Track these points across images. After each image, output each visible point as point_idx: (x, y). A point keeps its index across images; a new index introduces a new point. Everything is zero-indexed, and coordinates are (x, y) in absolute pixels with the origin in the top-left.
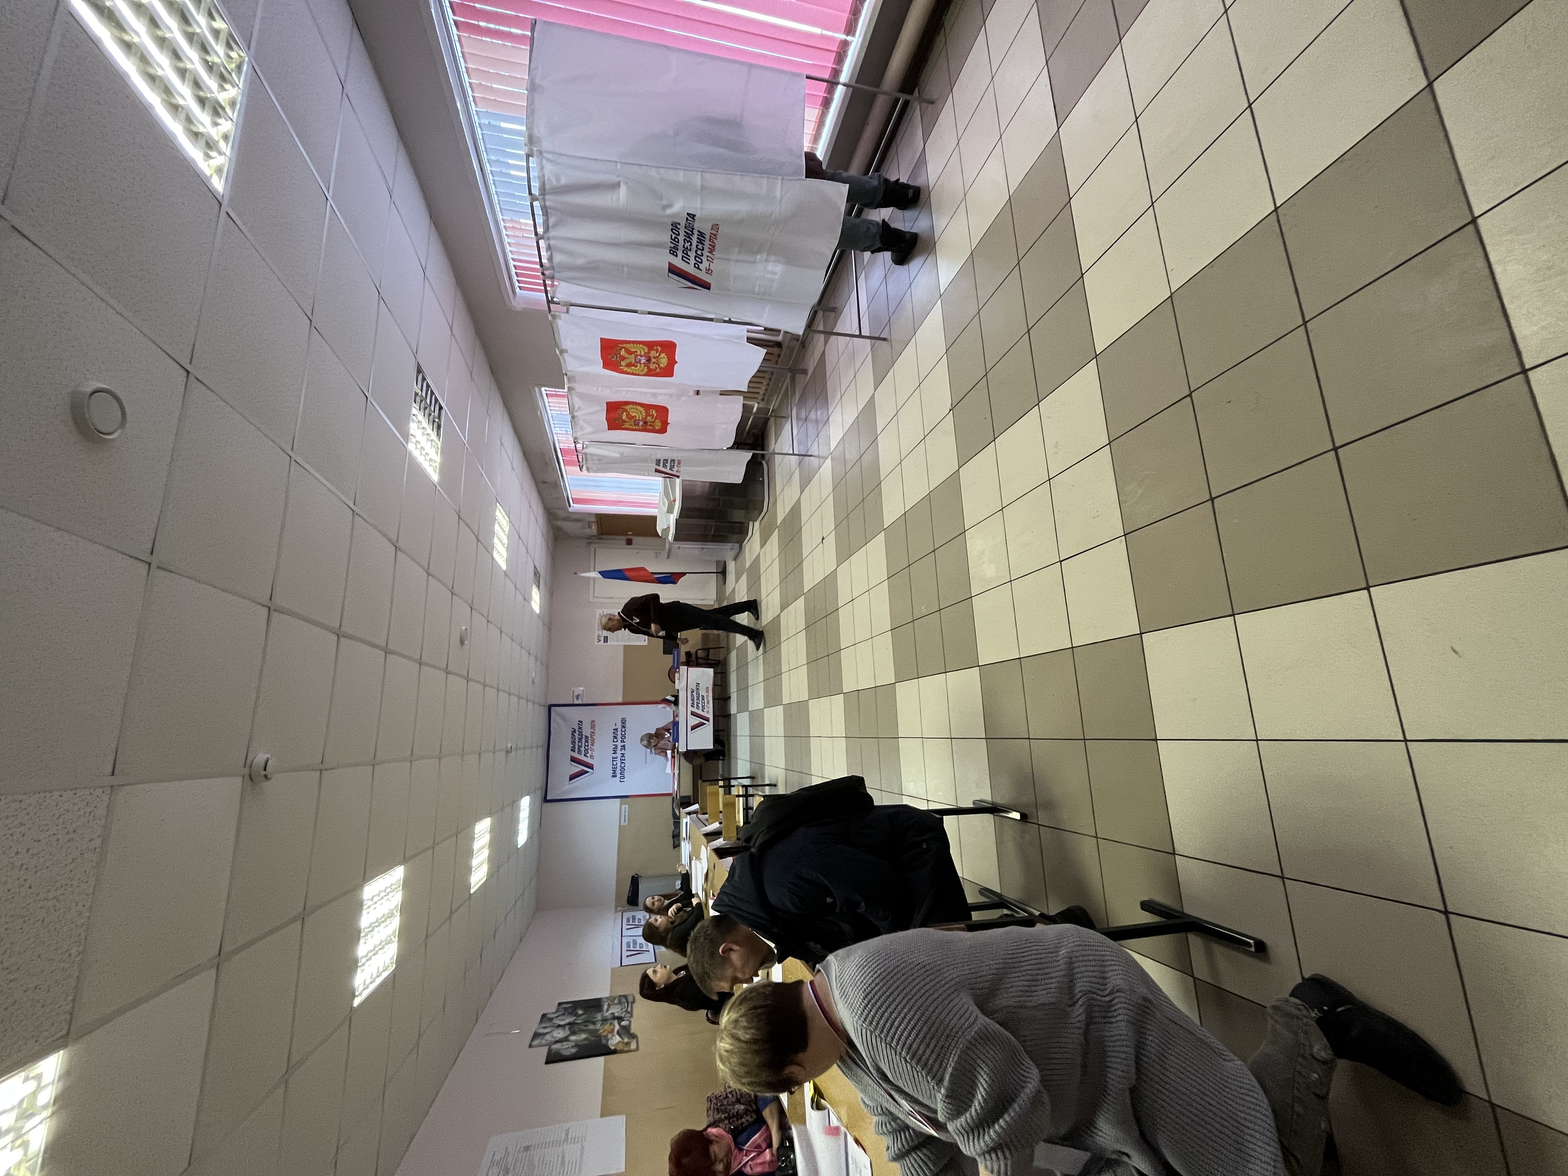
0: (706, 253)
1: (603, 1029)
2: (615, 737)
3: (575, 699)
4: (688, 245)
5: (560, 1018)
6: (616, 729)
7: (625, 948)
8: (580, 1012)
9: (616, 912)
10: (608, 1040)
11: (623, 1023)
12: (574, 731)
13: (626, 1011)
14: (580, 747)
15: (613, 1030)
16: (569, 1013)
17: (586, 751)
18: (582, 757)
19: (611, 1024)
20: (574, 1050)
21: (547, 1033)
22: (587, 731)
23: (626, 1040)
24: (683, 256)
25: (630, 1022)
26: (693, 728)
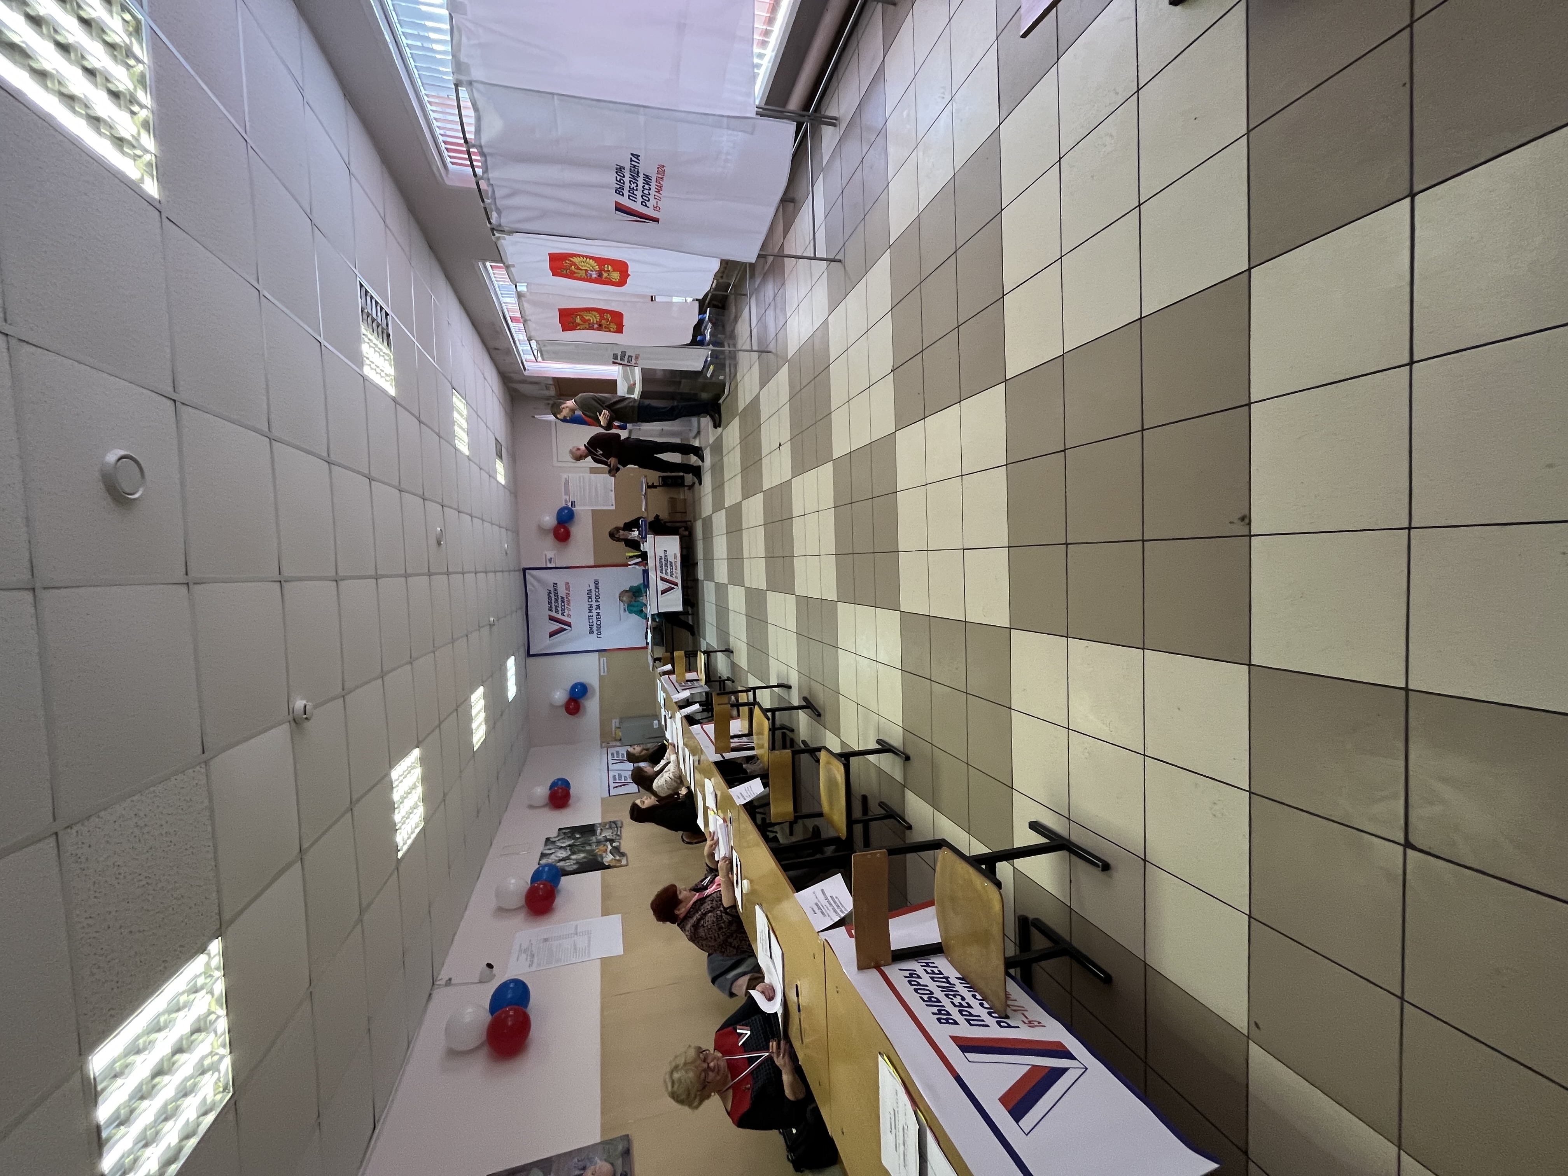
0: (652, 192)
1: (598, 850)
2: (590, 598)
3: (548, 563)
4: (633, 186)
5: (561, 841)
6: (590, 590)
7: (611, 781)
8: (578, 836)
9: (602, 747)
10: (602, 858)
11: (614, 844)
12: (550, 593)
13: (616, 834)
14: (556, 607)
15: (606, 850)
16: (569, 837)
17: (563, 610)
18: (559, 616)
19: (604, 845)
20: (575, 867)
21: (552, 854)
22: (562, 592)
23: (618, 858)
24: (629, 196)
25: (620, 843)
26: (663, 592)
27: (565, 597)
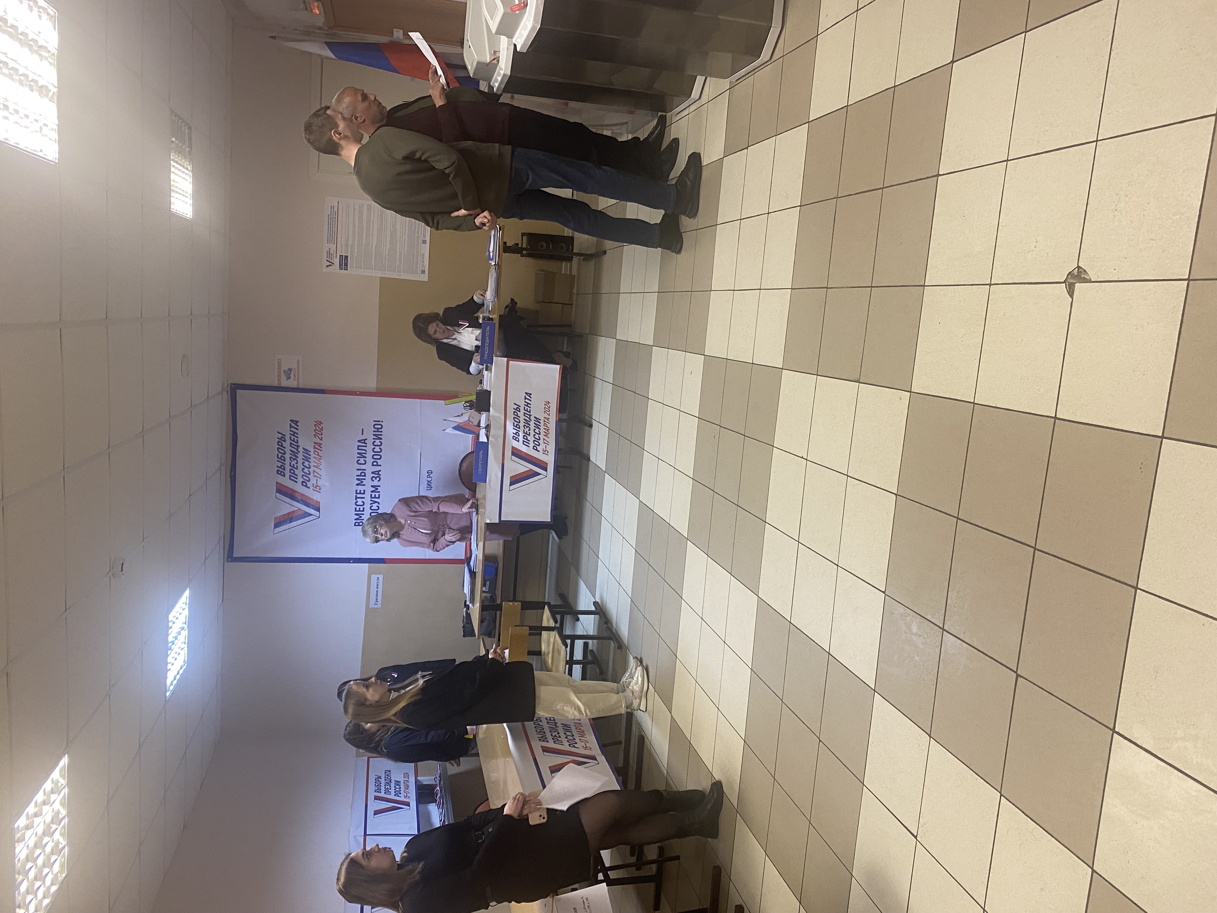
2: (362, 455)
3: (283, 377)
6: (364, 441)
12: (282, 439)
14: (293, 468)
17: (305, 476)
18: (299, 488)
22: (305, 442)
26: (515, 480)
27: (312, 450)
